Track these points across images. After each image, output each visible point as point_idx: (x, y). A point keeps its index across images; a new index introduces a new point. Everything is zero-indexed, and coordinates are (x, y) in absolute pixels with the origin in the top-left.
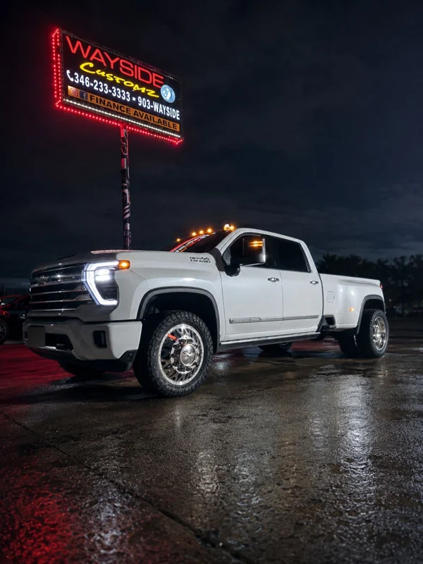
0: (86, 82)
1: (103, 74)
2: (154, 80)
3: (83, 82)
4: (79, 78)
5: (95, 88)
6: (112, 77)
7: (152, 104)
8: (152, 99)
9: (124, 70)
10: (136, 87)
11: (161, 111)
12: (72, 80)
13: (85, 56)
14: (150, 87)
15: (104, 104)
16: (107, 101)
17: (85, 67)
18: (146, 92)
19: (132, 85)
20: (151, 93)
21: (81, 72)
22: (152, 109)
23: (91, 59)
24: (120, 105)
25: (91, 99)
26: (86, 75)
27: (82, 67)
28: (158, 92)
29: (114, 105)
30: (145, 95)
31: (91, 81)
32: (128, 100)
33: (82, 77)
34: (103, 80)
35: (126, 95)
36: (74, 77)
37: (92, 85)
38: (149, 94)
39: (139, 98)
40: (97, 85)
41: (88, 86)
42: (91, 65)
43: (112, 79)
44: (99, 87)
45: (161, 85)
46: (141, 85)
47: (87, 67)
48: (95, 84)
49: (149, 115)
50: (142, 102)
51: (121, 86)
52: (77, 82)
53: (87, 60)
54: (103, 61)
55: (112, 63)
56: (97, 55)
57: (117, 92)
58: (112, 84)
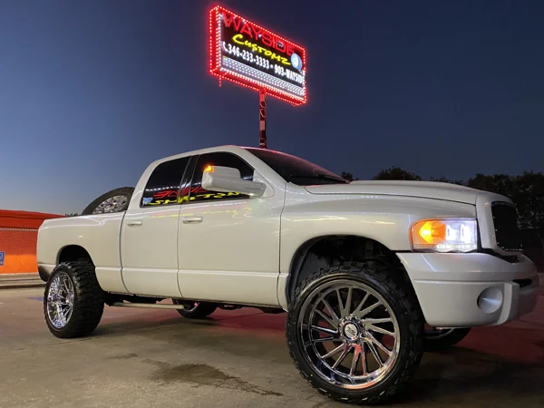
0: (236, 51)
1: (249, 44)
2: (288, 49)
3: (234, 52)
4: (232, 49)
5: (244, 58)
6: (257, 47)
7: (285, 71)
8: (286, 67)
9: (265, 40)
10: (274, 56)
11: (291, 77)
12: (226, 50)
13: (237, 29)
14: (284, 55)
17: (236, 38)
18: (281, 60)
19: (271, 53)
20: (284, 61)
21: (234, 44)
22: (285, 75)
23: (241, 31)
26: (237, 45)
27: (234, 38)
28: (289, 61)
30: (280, 64)
31: (241, 51)
32: (268, 68)
33: (234, 47)
34: (249, 49)
35: (266, 63)
36: (227, 47)
37: (241, 54)
39: (276, 66)
41: (238, 56)
42: (241, 36)
43: (256, 49)
44: (246, 56)
45: (291, 53)
46: (278, 53)
47: (238, 39)
48: (243, 54)
49: (282, 82)
50: (278, 69)
51: (262, 55)
52: (230, 52)
53: (238, 33)
54: (250, 33)
55: (257, 34)
56: (246, 28)
57: (260, 61)
58: (256, 53)
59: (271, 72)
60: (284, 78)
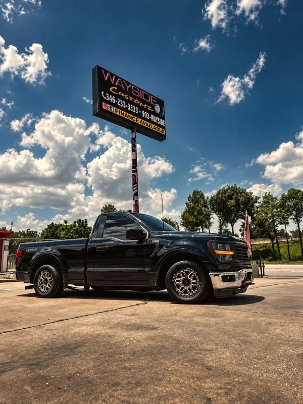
0: (112, 99)
1: (123, 94)
2: (152, 100)
3: (111, 100)
4: (109, 97)
5: (118, 104)
6: (128, 97)
7: (150, 116)
8: (150, 113)
9: (134, 92)
10: (141, 104)
11: (155, 121)
13: (113, 83)
14: (149, 104)
15: (123, 115)
16: (125, 113)
17: (112, 90)
18: (147, 107)
19: (139, 102)
20: (149, 108)
21: (110, 94)
22: (151, 119)
23: (116, 84)
24: (132, 116)
25: (116, 111)
26: (113, 95)
28: (153, 107)
29: (129, 115)
30: (146, 110)
31: (116, 99)
32: (137, 113)
33: (111, 96)
35: (136, 109)
36: (106, 96)
37: (116, 101)
39: (143, 111)
40: (119, 102)
41: (114, 102)
42: (116, 88)
43: (128, 98)
44: (120, 103)
45: (155, 103)
46: (144, 102)
48: (118, 101)
49: (149, 123)
50: (144, 114)
51: (132, 103)
52: (108, 99)
53: (114, 85)
54: (123, 86)
55: (128, 87)
56: (119, 83)
57: (131, 107)
58: (128, 101)
59: (140, 116)
60: (150, 121)
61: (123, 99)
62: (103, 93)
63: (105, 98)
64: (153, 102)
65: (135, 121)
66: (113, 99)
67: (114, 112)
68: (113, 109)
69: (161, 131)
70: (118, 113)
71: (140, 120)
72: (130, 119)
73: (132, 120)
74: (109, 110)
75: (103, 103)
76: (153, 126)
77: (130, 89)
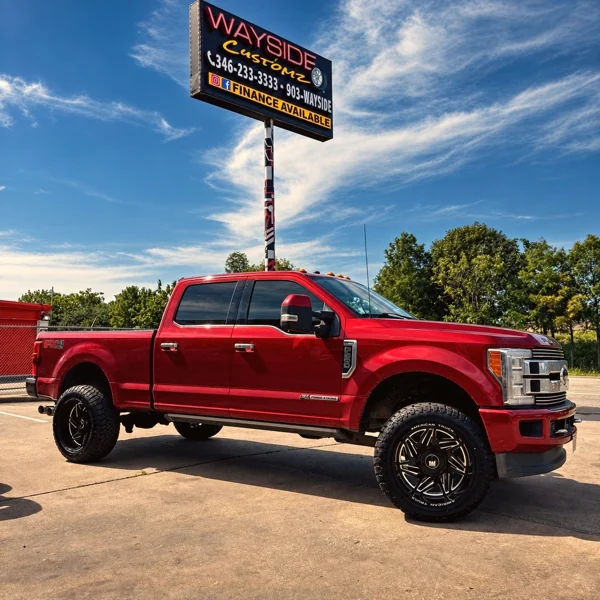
0: (228, 65)
1: (248, 54)
2: (306, 61)
3: (225, 66)
5: (239, 74)
6: (259, 58)
7: (302, 93)
8: (302, 87)
9: (271, 48)
10: (285, 71)
11: (312, 102)
13: (229, 32)
14: (300, 70)
15: (249, 95)
16: (252, 90)
17: (228, 46)
18: (296, 77)
19: (280, 68)
20: (301, 77)
21: (224, 54)
22: (302, 100)
23: (236, 35)
24: (266, 96)
25: (235, 88)
26: (229, 56)
27: (225, 45)
28: (308, 76)
29: (260, 95)
30: (294, 82)
31: (235, 65)
32: (276, 89)
33: (225, 59)
35: (274, 82)
36: (215, 60)
37: (235, 70)
38: (299, 79)
39: (288, 85)
40: (241, 70)
41: (231, 71)
42: (235, 43)
44: (243, 71)
45: (312, 67)
46: (291, 67)
47: (230, 46)
48: (239, 68)
49: (298, 108)
50: (291, 90)
51: (268, 70)
52: (219, 66)
53: (231, 37)
54: (248, 38)
55: (259, 39)
56: (242, 31)
57: (263, 78)
58: (258, 67)
59: (282, 94)
60: (301, 103)
61: (249, 62)
62: (209, 53)
63: (213, 64)
64: (309, 65)
65: (272, 106)
66: (230, 65)
67: (232, 91)
68: (229, 85)
69: (323, 122)
70: (237, 92)
71: (280, 102)
72: (261, 102)
73: (266, 104)
74: (220, 87)
75: (210, 74)
76: (307, 113)
77: (264, 41)
